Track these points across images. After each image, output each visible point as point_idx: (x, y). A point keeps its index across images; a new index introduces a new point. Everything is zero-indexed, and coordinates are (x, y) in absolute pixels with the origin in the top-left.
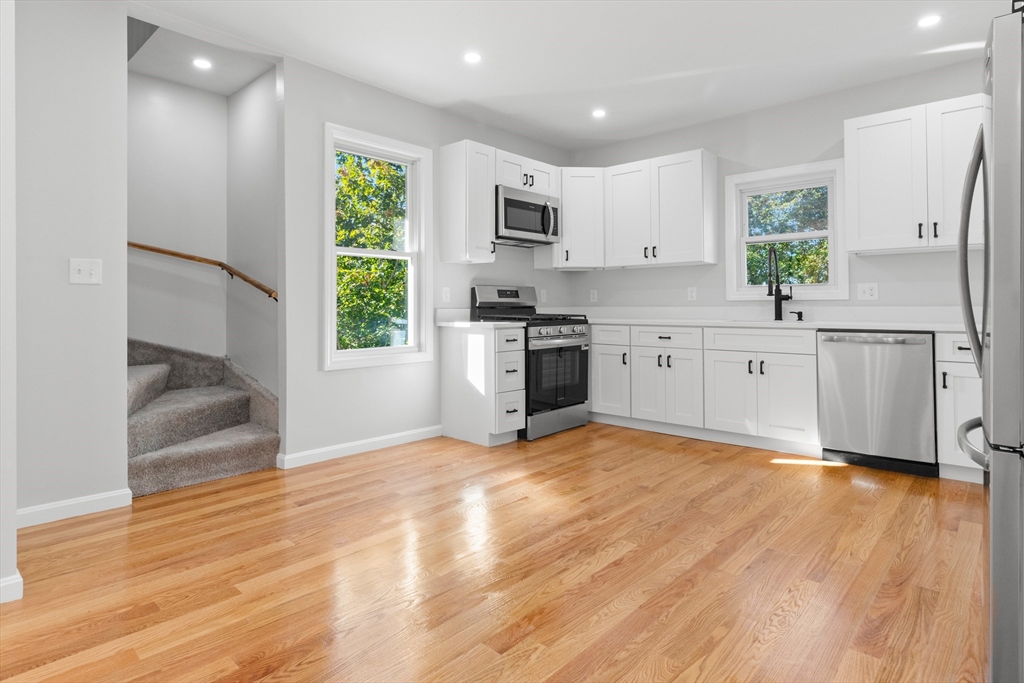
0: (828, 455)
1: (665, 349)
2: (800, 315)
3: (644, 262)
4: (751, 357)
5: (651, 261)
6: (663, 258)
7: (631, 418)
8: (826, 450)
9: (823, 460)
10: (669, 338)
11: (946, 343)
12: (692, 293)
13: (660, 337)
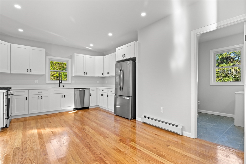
0: (75, 110)
1: (40, 95)
2: (64, 86)
3: (27, 73)
4: (62, 94)
5: (29, 73)
6: (33, 73)
7: (28, 114)
8: (74, 109)
9: (74, 110)
10: (42, 92)
11: (91, 90)
12: (37, 81)
13: (39, 92)
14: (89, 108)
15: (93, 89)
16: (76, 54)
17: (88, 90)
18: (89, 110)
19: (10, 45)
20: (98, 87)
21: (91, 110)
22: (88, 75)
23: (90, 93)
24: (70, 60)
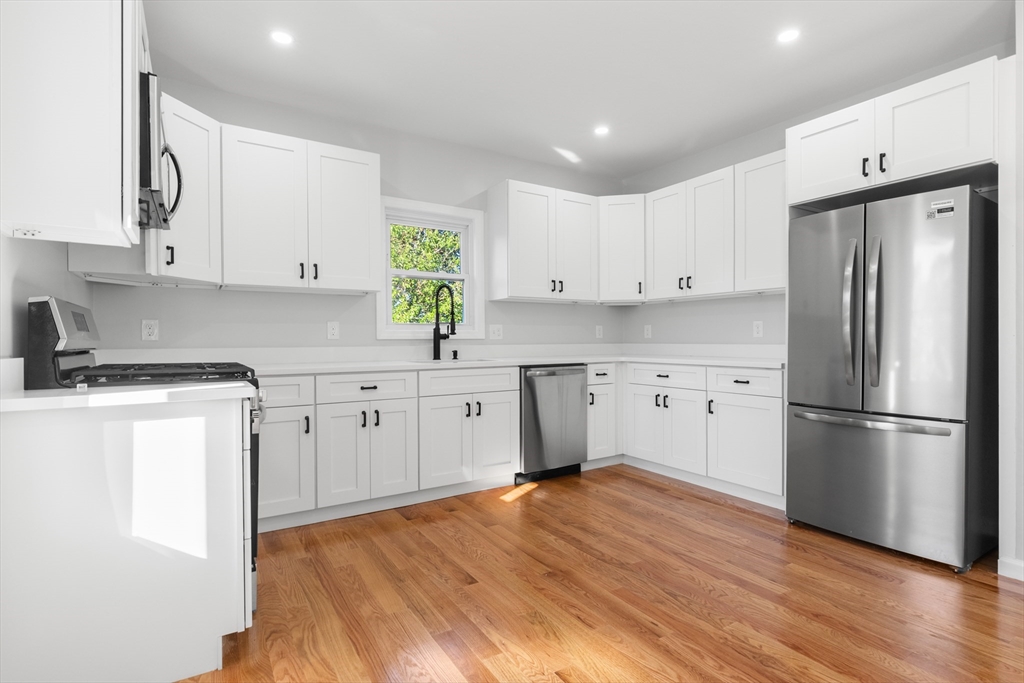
0: (519, 480)
1: (370, 403)
2: (455, 354)
3: (299, 283)
4: (469, 399)
5: (308, 283)
6: (323, 282)
7: (317, 509)
8: (518, 475)
9: (517, 485)
10: (375, 388)
11: (591, 370)
12: (334, 329)
13: (362, 388)
14: (584, 468)
15: (601, 369)
16: (515, 185)
17: (580, 376)
18: (583, 481)
19: (221, 128)
20: (623, 359)
21: (594, 481)
22: (569, 294)
23: (591, 389)
24: (477, 217)
